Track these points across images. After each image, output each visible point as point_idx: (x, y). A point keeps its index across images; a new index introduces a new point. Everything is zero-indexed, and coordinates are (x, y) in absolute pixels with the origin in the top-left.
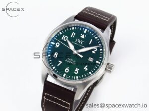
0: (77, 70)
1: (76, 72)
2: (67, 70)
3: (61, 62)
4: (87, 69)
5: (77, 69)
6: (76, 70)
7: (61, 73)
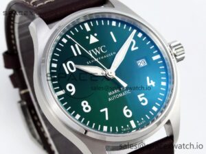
0: (141, 97)
1: (144, 101)
2: (128, 113)
3: (106, 110)
4: (153, 83)
5: (139, 96)
6: (141, 100)
7: (125, 127)
